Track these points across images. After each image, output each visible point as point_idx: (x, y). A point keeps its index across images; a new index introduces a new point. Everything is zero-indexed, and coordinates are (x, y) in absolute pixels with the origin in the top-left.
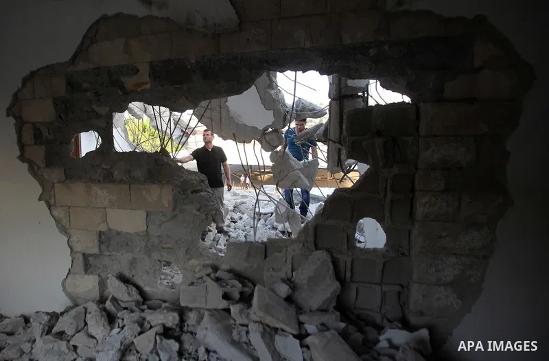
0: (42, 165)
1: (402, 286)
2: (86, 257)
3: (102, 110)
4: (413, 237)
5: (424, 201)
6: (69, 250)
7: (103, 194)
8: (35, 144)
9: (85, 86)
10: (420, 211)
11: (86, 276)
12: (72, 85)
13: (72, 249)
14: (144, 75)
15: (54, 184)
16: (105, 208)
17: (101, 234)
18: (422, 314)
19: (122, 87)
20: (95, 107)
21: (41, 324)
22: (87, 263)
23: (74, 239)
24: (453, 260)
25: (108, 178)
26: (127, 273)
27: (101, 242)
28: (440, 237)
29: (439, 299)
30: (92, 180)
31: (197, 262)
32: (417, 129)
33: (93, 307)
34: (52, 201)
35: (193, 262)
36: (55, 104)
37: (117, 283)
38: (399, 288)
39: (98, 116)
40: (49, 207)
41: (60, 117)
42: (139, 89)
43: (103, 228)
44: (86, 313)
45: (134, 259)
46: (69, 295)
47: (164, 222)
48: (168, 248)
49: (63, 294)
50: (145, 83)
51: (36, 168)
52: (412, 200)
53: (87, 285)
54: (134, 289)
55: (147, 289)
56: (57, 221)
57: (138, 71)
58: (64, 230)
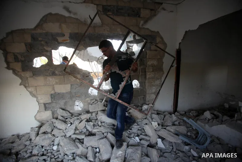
0: (20, 70)
2: (45, 104)
3: (49, 49)
4: (146, 83)
5: (148, 74)
6: (37, 103)
7: (52, 80)
8: (15, 62)
9: (40, 39)
10: (148, 77)
11: (46, 112)
12: (34, 38)
13: (39, 103)
14: (67, 37)
15: (27, 78)
16: (53, 85)
17: (51, 95)
18: (149, 101)
19: (57, 40)
20: (45, 48)
21: (35, 131)
22: (46, 107)
23: (39, 98)
24: (154, 87)
25: (53, 74)
26: (63, 107)
27: (52, 98)
28: (152, 82)
29: (152, 97)
30: (47, 76)
31: (89, 99)
32: (146, 57)
33: (54, 120)
34: (27, 85)
35: (87, 99)
36: (26, 46)
37: (61, 111)
38: (143, 96)
39: (47, 51)
41: (28, 51)
42: (65, 42)
43: (53, 92)
44: (53, 123)
45: (66, 102)
47: (77, 87)
48: (78, 96)
50: (67, 40)
51: (17, 72)
52: (145, 74)
53: (47, 115)
54: (68, 112)
55: (71, 111)
56: (31, 93)
57: (65, 35)
58: (34, 96)
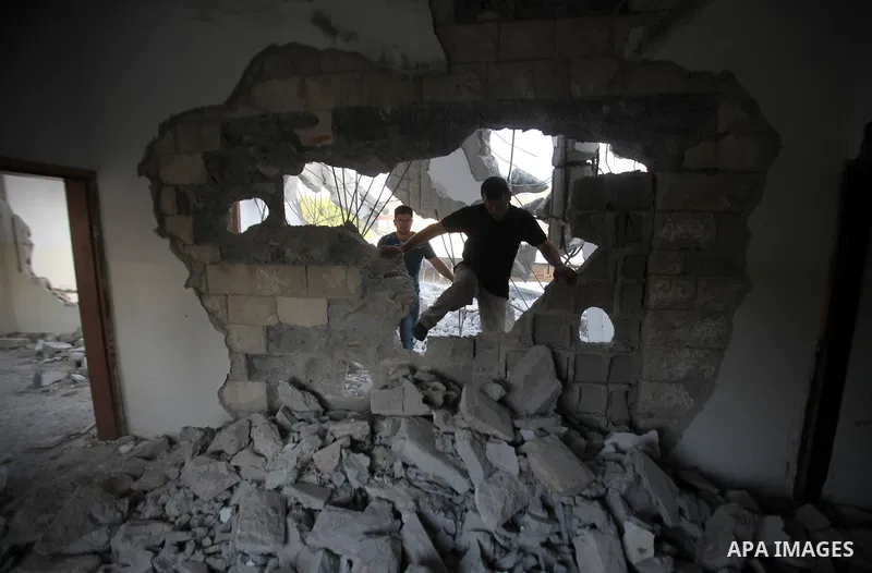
0: (189, 241)
1: (630, 385)
2: (249, 358)
3: (271, 171)
4: (644, 329)
5: (658, 285)
6: (227, 351)
7: (270, 278)
8: (179, 213)
9: (247, 138)
10: (653, 297)
11: (250, 383)
12: (228, 137)
13: (230, 350)
14: (325, 128)
15: (205, 266)
16: (273, 296)
17: (268, 329)
18: (651, 415)
19: (296, 141)
20: (260, 167)
21: (191, 442)
22: (252, 367)
23: (234, 336)
24: (686, 353)
25: (278, 258)
26: (303, 379)
27: (269, 340)
28: (674, 328)
29: (670, 398)
30: (258, 262)
31: (391, 363)
32: (654, 203)
33: (260, 420)
34: (203, 289)
35: (386, 362)
36: (207, 162)
37: (290, 389)
38: (625, 387)
39: (265, 179)
40: (200, 295)
41: (213, 178)
42: (319, 145)
43: (271, 321)
44: (250, 428)
45: (312, 360)
46: (227, 408)
47: (350, 313)
48: (355, 346)
49: (220, 407)
50: (326, 138)
51: (180, 245)
52: (645, 286)
53: (252, 393)
54: (312, 397)
55: (328, 397)
56: (211, 314)
57: (318, 121)
58: (220, 325)
